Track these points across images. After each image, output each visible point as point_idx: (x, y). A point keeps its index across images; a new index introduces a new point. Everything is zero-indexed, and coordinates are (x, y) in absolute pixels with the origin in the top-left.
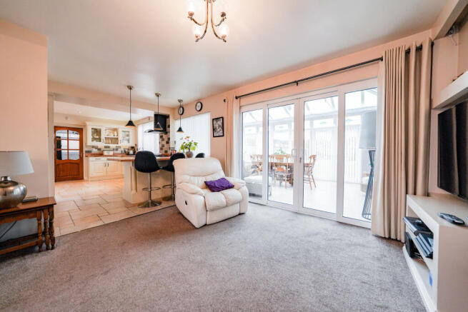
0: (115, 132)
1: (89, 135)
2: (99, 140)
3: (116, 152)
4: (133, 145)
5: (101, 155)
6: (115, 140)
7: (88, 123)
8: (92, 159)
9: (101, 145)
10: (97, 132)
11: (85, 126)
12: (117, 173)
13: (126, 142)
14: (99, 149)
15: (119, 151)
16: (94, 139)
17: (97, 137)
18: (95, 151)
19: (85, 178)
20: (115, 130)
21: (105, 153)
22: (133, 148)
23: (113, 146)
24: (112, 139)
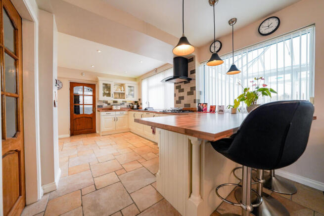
0: (122, 88)
1: (100, 90)
2: (109, 95)
3: (123, 106)
4: (137, 100)
5: (111, 109)
6: (122, 95)
7: (99, 78)
8: (103, 113)
9: (110, 100)
10: (107, 87)
11: (97, 81)
12: (125, 127)
13: (131, 97)
14: (109, 104)
15: (125, 106)
16: (104, 94)
17: (108, 92)
18: (105, 105)
19: (97, 132)
20: (122, 85)
21: (114, 108)
22: (136, 102)
23: (120, 101)
24: (119, 94)
